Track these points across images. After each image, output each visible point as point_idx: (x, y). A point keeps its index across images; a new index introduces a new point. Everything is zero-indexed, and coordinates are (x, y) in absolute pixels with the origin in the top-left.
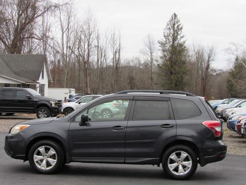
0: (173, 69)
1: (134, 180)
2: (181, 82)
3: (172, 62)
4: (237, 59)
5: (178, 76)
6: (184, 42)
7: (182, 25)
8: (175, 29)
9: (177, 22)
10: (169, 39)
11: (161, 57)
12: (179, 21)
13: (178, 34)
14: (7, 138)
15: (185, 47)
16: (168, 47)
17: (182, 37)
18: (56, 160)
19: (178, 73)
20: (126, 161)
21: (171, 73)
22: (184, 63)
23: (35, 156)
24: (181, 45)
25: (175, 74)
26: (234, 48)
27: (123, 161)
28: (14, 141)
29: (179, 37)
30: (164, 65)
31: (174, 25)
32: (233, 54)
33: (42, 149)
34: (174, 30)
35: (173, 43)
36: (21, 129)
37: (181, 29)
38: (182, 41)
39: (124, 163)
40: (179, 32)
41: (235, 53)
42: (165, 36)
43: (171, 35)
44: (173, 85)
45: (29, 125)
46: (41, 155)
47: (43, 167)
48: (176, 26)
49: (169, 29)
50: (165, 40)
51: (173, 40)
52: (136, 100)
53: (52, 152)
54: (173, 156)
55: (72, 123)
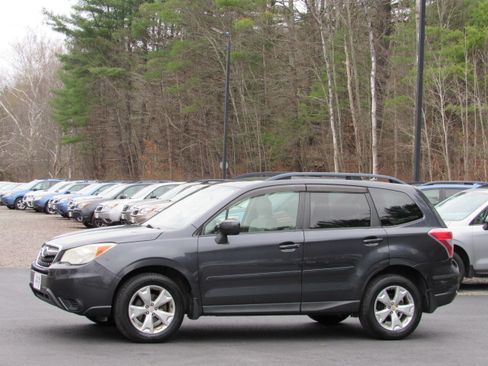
18: (173, 314)
20: (303, 310)
23: (131, 306)
27: (297, 309)
33: (144, 292)
36: (99, 252)
45: (113, 245)
46: (142, 304)
47: (146, 328)
52: (310, 192)
53: (165, 296)
54: (383, 297)
55: (201, 238)
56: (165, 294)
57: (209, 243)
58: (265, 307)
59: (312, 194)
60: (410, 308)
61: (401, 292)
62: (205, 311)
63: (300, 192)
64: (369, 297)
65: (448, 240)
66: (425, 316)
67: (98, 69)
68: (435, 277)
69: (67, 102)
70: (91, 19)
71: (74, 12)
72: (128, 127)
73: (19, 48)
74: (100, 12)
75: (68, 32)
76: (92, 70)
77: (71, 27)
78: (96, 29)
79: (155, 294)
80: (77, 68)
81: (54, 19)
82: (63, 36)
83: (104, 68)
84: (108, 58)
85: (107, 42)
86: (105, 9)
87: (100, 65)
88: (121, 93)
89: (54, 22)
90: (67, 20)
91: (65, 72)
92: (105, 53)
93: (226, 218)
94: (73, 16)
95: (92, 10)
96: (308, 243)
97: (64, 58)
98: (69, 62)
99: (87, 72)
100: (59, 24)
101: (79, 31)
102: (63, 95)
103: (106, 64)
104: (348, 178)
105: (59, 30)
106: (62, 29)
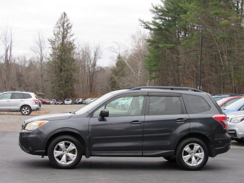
0: (63, 67)
1: (149, 171)
2: (71, 78)
3: (62, 60)
4: (119, 57)
5: (68, 73)
6: (73, 40)
7: (71, 24)
8: (65, 27)
9: (67, 21)
10: (59, 37)
11: (51, 55)
12: (69, 20)
13: (67, 33)
14: (21, 134)
15: (74, 45)
16: (57, 44)
17: (72, 35)
18: (76, 155)
19: (67, 70)
20: (144, 154)
21: (61, 70)
22: (73, 60)
23: (55, 151)
24: (70, 43)
25: (65, 71)
26: (116, 47)
27: (141, 154)
28: (31, 137)
29: (68, 35)
30: (54, 62)
31: (64, 23)
32: (116, 52)
33: (62, 144)
34: (63, 28)
35: (63, 41)
36: (40, 124)
37: (70, 28)
38: (71, 39)
39: (142, 156)
40: (69, 31)
41: (118, 51)
42: (54, 34)
43: (61, 33)
44: (63, 82)
45: (48, 121)
46: (61, 150)
47: (63, 162)
48: (65, 25)
49: (59, 27)
50: (55, 38)
51: (63, 39)
53: (72, 147)
54: (187, 149)
55: (91, 118)
56: (72, 145)
57: (95, 120)
58: (123, 153)
59: (151, 97)
60: (201, 155)
61: (197, 147)
62: (93, 154)
63: (144, 96)
64: (179, 149)
65: (223, 121)
66: (210, 158)
67: (163, 45)
68: (215, 139)
69: (151, 61)
70: (161, 23)
71: (153, 20)
72: (178, 71)
73: (133, 37)
74: (165, 19)
75: (151, 29)
76: (160, 45)
77: (152, 26)
78: (163, 27)
79: (67, 145)
80: (154, 45)
81: (144, 23)
82: (148, 31)
83: (166, 44)
84: (168, 40)
85: (167, 33)
86: (167, 18)
87: (164, 44)
88: (174, 56)
89: (144, 25)
90: (150, 24)
91: (150, 47)
92: (167, 38)
93: (105, 109)
94: (153, 22)
95: (162, 19)
96: (146, 122)
97: (149, 41)
98: (151, 42)
99: (158, 47)
100: (146, 25)
101: (156, 28)
102: (149, 57)
103: (167, 43)
104: (172, 89)
105: (146, 28)
106: (148, 28)
